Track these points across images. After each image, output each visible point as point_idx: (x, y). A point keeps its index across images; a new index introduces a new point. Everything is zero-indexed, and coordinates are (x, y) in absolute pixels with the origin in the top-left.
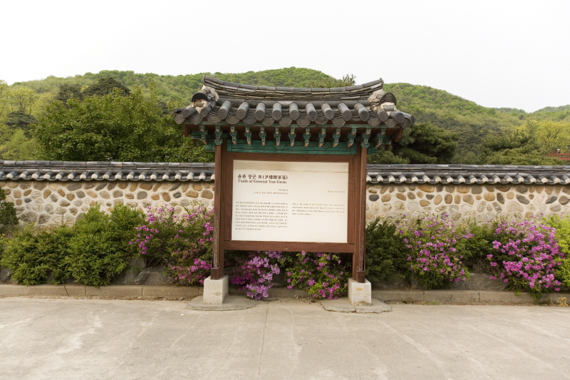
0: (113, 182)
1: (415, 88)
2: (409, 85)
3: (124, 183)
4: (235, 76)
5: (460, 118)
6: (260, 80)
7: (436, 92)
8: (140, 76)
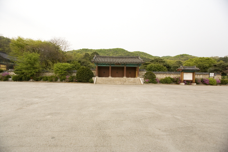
0: (160, 74)
1: (141, 52)
2: (139, 52)
3: (161, 74)
4: (107, 50)
5: (150, 58)
6: (112, 50)
7: (145, 53)
8: (90, 50)
